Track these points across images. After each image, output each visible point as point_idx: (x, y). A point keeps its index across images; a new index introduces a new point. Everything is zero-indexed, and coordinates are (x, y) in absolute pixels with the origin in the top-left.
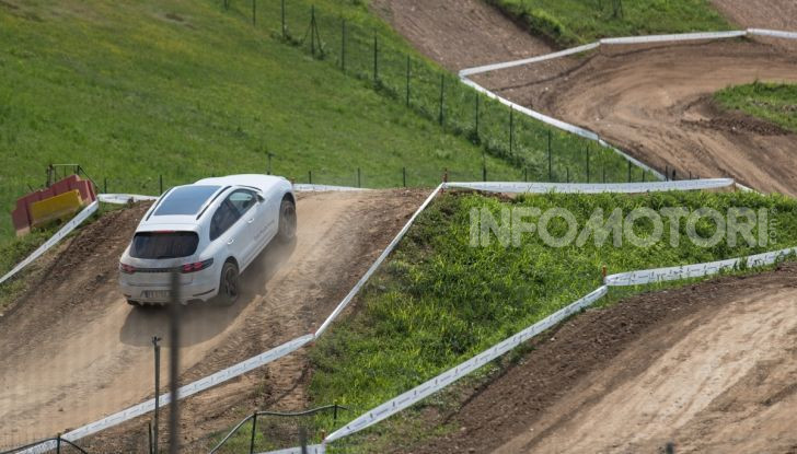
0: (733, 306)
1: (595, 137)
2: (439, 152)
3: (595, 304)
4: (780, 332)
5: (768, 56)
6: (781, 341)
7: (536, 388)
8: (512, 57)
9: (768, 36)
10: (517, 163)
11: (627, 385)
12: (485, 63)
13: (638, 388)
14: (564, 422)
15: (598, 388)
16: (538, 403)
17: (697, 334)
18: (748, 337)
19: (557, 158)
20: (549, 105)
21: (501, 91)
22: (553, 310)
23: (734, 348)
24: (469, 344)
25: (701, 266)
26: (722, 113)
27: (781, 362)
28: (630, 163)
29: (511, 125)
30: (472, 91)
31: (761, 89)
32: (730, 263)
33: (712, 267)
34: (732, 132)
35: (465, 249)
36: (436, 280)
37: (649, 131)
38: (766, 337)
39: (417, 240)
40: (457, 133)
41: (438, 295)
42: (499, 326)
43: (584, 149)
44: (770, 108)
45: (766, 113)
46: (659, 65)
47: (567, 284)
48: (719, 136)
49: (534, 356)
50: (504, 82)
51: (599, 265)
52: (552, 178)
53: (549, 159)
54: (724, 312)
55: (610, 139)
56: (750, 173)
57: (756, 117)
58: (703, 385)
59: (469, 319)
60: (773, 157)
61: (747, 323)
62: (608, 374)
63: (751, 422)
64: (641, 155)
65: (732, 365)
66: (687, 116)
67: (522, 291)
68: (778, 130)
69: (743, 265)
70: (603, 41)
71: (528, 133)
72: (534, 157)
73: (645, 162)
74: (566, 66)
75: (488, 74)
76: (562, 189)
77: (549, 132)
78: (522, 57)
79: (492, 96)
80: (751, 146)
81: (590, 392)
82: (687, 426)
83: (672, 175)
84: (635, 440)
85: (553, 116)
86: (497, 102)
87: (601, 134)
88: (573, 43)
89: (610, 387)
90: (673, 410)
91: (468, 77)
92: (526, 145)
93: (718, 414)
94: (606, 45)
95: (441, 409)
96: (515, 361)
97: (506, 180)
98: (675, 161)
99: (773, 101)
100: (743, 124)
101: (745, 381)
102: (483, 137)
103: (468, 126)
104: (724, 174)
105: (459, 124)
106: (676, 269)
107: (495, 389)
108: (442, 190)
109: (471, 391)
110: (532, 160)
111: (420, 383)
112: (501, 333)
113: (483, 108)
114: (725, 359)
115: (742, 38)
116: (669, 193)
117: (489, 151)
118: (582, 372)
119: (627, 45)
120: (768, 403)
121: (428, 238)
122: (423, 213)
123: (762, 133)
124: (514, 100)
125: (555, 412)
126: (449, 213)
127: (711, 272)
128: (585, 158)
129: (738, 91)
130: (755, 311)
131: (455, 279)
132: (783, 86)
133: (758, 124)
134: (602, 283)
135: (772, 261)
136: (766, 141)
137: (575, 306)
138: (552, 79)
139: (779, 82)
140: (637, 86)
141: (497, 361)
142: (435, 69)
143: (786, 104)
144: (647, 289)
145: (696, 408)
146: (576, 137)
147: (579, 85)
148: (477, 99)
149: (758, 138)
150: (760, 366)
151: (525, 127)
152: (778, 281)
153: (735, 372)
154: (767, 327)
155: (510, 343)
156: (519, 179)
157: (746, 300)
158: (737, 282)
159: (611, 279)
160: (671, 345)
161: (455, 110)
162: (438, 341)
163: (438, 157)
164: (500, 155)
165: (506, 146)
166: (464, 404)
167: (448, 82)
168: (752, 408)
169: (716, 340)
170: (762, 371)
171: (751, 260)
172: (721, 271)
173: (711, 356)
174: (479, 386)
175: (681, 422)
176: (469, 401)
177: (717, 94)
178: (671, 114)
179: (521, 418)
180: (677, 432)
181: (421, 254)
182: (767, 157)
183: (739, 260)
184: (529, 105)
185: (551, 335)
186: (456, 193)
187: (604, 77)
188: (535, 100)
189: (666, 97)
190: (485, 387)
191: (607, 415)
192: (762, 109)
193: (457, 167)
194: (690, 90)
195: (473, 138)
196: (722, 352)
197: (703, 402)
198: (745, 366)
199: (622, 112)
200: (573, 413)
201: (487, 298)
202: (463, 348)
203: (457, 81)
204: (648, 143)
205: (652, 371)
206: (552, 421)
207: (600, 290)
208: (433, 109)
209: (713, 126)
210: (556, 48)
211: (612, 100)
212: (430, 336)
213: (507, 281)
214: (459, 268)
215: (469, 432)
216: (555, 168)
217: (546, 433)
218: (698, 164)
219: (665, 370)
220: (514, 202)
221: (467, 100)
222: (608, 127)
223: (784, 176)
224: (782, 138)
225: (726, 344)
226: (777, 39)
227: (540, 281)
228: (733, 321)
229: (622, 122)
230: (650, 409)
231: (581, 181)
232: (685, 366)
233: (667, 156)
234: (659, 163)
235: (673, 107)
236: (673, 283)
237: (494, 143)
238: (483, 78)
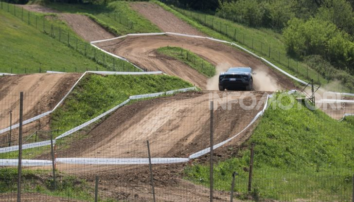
0: (163, 105)
1: (126, 60)
2: (85, 63)
3: (127, 104)
4: (175, 112)
5: (171, 39)
6: (175, 114)
7: (111, 126)
8: (104, 38)
9: (171, 34)
10: (105, 66)
11: (135, 125)
12: (97, 40)
13: (138, 126)
14: (118, 135)
15: (128, 126)
16: (111, 130)
17: (153, 112)
18: (167, 113)
19: (115, 65)
20: (114, 51)
21: (101, 47)
22: (116, 105)
23: (163, 116)
24: (93, 114)
25: (154, 94)
26: (159, 54)
27: (175, 119)
28: (135, 67)
29: (104, 56)
30: (93, 47)
31: (169, 48)
32: (161, 93)
33: (157, 94)
34: (162, 59)
35: (92, 89)
36: (84, 97)
37: (140, 59)
38: (171, 113)
39: (80, 86)
40: (90, 58)
41: (85, 101)
42: (101, 109)
43: (123, 63)
44: (171, 53)
45: (170, 54)
46: (143, 41)
47: (119, 98)
48: (158, 60)
49: (110, 117)
50: (102, 45)
51: (127, 94)
52: (114, 70)
53: (114, 65)
54: (160, 106)
55: (130, 61)
56: (166, 70)
57: (168, 56)
58: (155, 125)
59: (93, 107)
60: (172, 66)
61: (166, 109)
62: (129, 122)
63: (167, 135)
64: (138, 65)
65: (162, 120)
66: (150, 55)
67: (107, 100)
68: (173, 59)
69: (165, 94)
70: (128, 35)
71: (108, 58)
72: (109, 65)
73: (139, 67)
74: (118, 41)
75: (98, 43)
76: (118, 73)
77: (114, 59)
78: (107, 39)
79: (99, 49)
80: (166, 63)
81: (125, 127)
82: (151, 136)
83: (146, 70)
84: (137, 139)
85: (115, 54)
86: (100, 50)
87: (127, 59)
88: (120, 35)
89: (130, 126)
90: (147, 132)
91: (93, 44)
92: (108, 62)
93: (159, 133)
94: (129, 36)
95: (86, 131)
96: (106, 119)
97: (102, 71)
98: (147, 67)
99: (172, 51)
100: (164, 57)
101: (166, 125)
102: (97, 59)
103: (93, 56)
104: (159, 70)
105: (90, 56)
106: (147, 95)
107: (100, 126)
108: (86, 73)
109: (94, 126)
110: (109, 66)
111: (81, 124)
112: (102, 111)
113: (96, 52)
114: (161, 119)
115: (165, 35)
116: (145, 75)
117: (98, 63)
118: (123, 122)
119: (134, 36)
120: (172, 130)
121: (83, 86)
122: (81, 79)
123: (169, 60)
124: (104, 50)
125: (116, 132)
126: (88, 79)
127: (157, 96)
128: (123, 65)
129: (163, 48)
130: (168, 106)
131: (89, 97)
132: (175, 47)
133: (168, 57)
134: (128, 98)
135: (172, 93)
136: (170, 62)
137: (121, 105)
138: (114, 44)
139: (174, 46)
140: (137, 47)
141: (101, 118)
142: (84, 41)
143: (175, 52)
144: (140, 100)
145: (153, 131)
146: (121, 60)
147: (122, 46)
148: (95, 49)
149: (168, 61)
150: (170, 120)
151: (108, 57)
152: (174, 98)
153: (163, 122)
154: (171, 110)
155: (105, 114)
156: (106, 70)
157: (166, 103)
158: (164, 99)
159: (131, 97)
160: (146, 115)
161: (89, 52)
162: (84, 113)
163: (85, 65)
164: (101, 64)
165: (102, 62)
166: (92, 130)
167: (87, 45)
168: (167, 132)
169: (158, 113)
170: (170, 122)
171: (167, 92)
172: (159, 95)
173: (157, 118)
174: (97, 125)
175: (149, 135)
176: (93, 129)
177: (158, 49)
178: (146, 54)
179: (107, 133)
180: (148, 138)
181: (81, 90)
182: (170, 66)
183: (164, 93)
184: (109, 51)
185: (115, 112)
186: (90, 74)
187: (128, 44)
188: (110, 50)
189: (144, 50)
190: (98, 125)
191: (130, 133)
192: (170, 53)
193: (89, 67)
194: (151, 48)
195: (94, 60)
196: (160, 117)
197: (155, 130)
198: (166, 121)
199: (133, 54)
200: (121, 132)
201: (98, 102)
202: (91, 115)
203: (90, 45)
204: (140, 62)
205: (141, 121)
206: (115, 134)
207: (128, 101)
208: (83, 52)
209: (157, 57)
210: (116, 36)
211: (130, 50)
212: (82, 111)
213: (103, 97)
214: (90, 94)
215: (93, 137)
216: (115, 68)
217: (114, 137)
218: (152, 67)
219: (145, 121)
220: (105, 76)
221: (92, 50)
222: (129, 57)
223: (175, 71)
224: (174, 61)
225: (161, 115)
226: (173, 35)
227: (112, 97)
228: (163, 109)
229: (133, 56)
230: (141, 131)
231: (122, 71)
232: (150, 120)
233: (144, 65)
234: (142, 67)
235: (146, 52)
236: (147, 98)
237: (99, 61)
238: (97, 44)
